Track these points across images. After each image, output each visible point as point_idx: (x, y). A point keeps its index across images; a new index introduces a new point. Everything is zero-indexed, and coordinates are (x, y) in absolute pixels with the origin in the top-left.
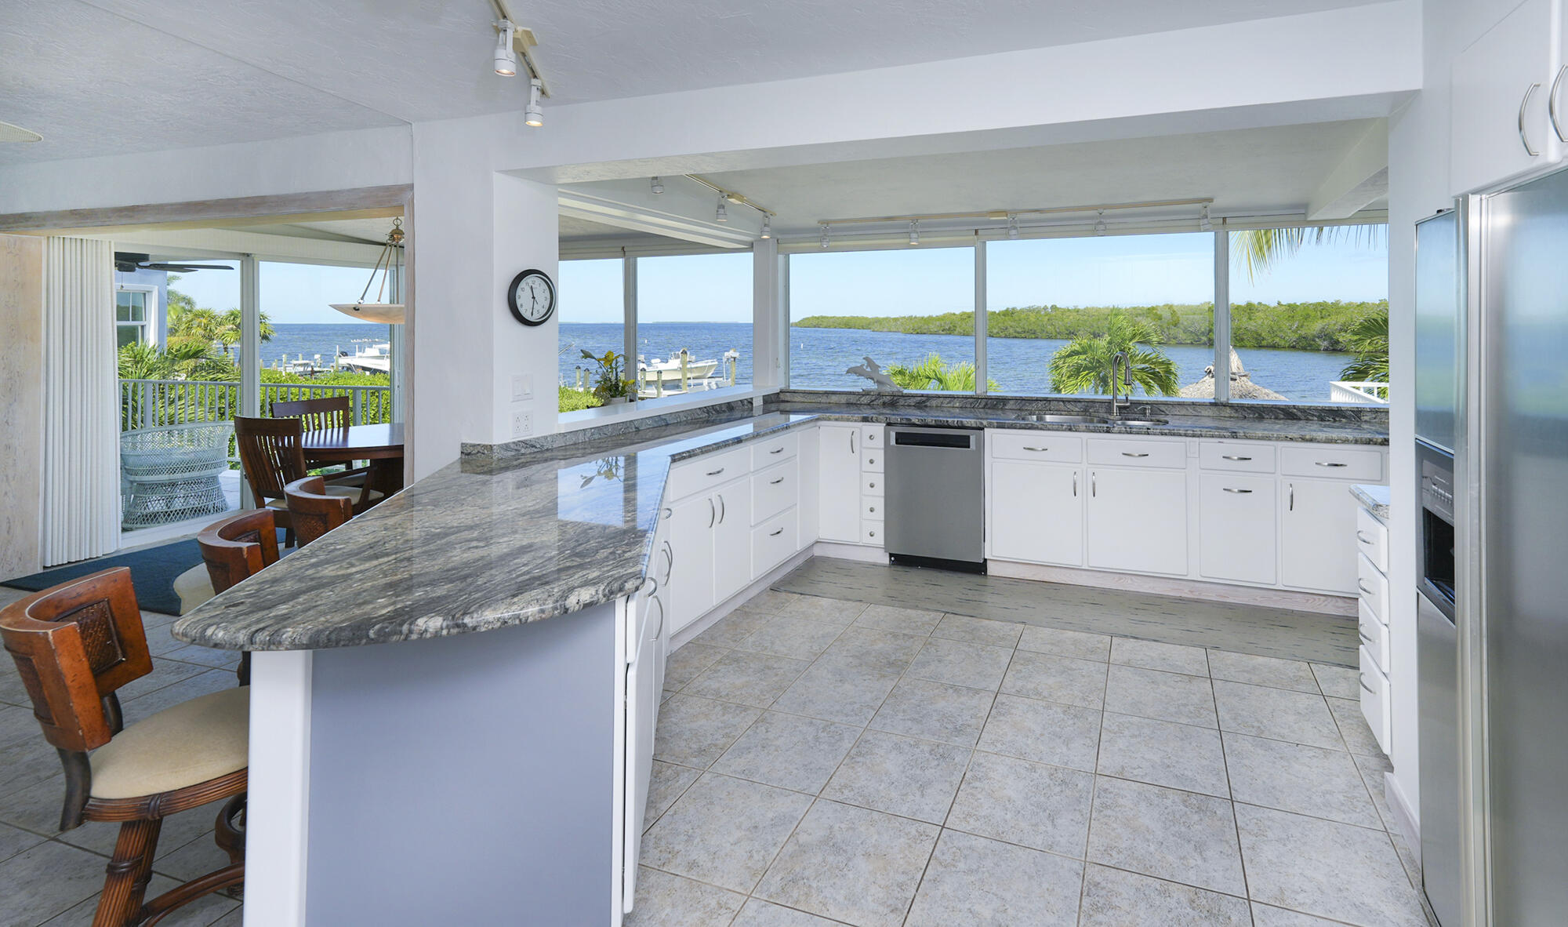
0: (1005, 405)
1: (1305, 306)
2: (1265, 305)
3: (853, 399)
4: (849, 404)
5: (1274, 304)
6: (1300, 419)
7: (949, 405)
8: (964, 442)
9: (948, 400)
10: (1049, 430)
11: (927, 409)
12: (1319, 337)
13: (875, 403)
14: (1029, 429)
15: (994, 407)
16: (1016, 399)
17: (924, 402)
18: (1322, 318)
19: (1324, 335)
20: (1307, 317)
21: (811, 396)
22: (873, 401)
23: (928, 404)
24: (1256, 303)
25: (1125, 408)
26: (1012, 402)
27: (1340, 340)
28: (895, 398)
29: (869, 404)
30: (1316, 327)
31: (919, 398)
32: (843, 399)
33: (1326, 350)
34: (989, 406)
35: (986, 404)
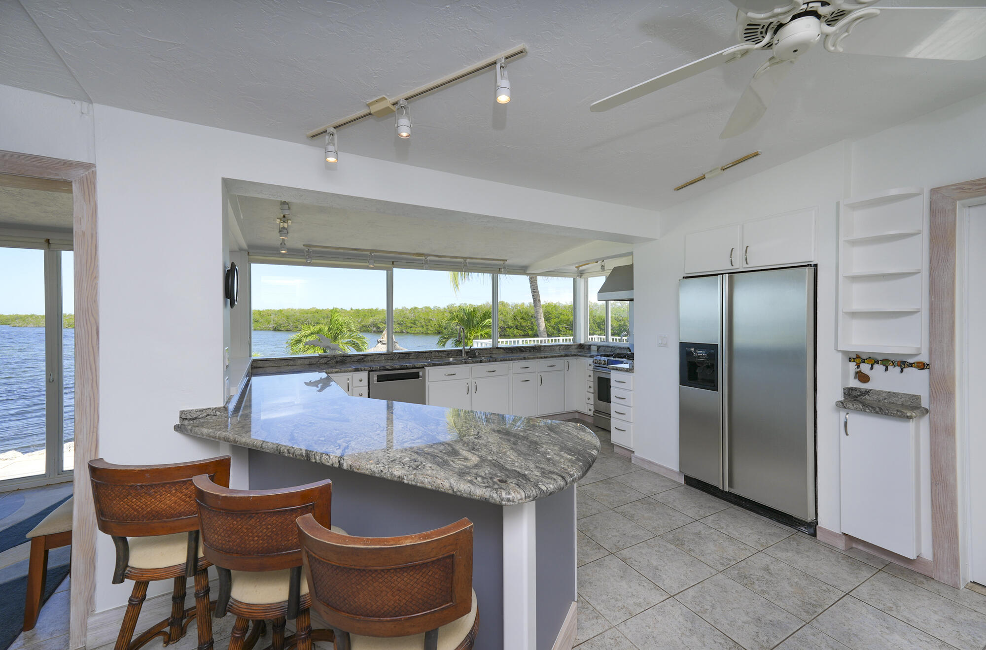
0: (409, 356)
1: (364, 310)
2: (344, 310)
3: (314, 361)
4: (311, 364)
5: (348, 309)
6: (524, 352)
7: (379, 359)
8: (416, 376)
9: (378, 356)
10: (456, 364)
11: (365, 363)
12: (371, 326)
13: (330, 362)
14: (448, 365)
15: (404, 358)
16: (415, 353)
17: (363, 359)
18: (371, 316)
19: (374, 325)
20: (365, 316)
21: (279, 362)
22: (328, 361)
23: (366, 360)
24: (340, 308)
25: (469, 352)
26: (413, 354)
27: (381, 327)
28: (344, 358)
29: (326, 363)
30: (370, 320)
31: (360, 357)
32: (307, 362)
33: (375, 332)
34: (401, 357)
35: (400, 357)
